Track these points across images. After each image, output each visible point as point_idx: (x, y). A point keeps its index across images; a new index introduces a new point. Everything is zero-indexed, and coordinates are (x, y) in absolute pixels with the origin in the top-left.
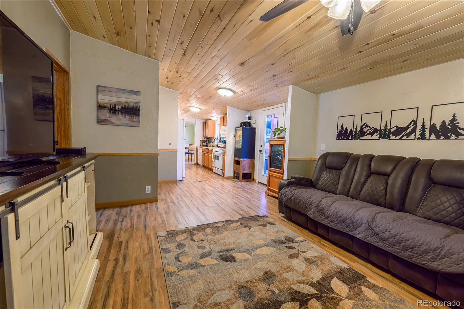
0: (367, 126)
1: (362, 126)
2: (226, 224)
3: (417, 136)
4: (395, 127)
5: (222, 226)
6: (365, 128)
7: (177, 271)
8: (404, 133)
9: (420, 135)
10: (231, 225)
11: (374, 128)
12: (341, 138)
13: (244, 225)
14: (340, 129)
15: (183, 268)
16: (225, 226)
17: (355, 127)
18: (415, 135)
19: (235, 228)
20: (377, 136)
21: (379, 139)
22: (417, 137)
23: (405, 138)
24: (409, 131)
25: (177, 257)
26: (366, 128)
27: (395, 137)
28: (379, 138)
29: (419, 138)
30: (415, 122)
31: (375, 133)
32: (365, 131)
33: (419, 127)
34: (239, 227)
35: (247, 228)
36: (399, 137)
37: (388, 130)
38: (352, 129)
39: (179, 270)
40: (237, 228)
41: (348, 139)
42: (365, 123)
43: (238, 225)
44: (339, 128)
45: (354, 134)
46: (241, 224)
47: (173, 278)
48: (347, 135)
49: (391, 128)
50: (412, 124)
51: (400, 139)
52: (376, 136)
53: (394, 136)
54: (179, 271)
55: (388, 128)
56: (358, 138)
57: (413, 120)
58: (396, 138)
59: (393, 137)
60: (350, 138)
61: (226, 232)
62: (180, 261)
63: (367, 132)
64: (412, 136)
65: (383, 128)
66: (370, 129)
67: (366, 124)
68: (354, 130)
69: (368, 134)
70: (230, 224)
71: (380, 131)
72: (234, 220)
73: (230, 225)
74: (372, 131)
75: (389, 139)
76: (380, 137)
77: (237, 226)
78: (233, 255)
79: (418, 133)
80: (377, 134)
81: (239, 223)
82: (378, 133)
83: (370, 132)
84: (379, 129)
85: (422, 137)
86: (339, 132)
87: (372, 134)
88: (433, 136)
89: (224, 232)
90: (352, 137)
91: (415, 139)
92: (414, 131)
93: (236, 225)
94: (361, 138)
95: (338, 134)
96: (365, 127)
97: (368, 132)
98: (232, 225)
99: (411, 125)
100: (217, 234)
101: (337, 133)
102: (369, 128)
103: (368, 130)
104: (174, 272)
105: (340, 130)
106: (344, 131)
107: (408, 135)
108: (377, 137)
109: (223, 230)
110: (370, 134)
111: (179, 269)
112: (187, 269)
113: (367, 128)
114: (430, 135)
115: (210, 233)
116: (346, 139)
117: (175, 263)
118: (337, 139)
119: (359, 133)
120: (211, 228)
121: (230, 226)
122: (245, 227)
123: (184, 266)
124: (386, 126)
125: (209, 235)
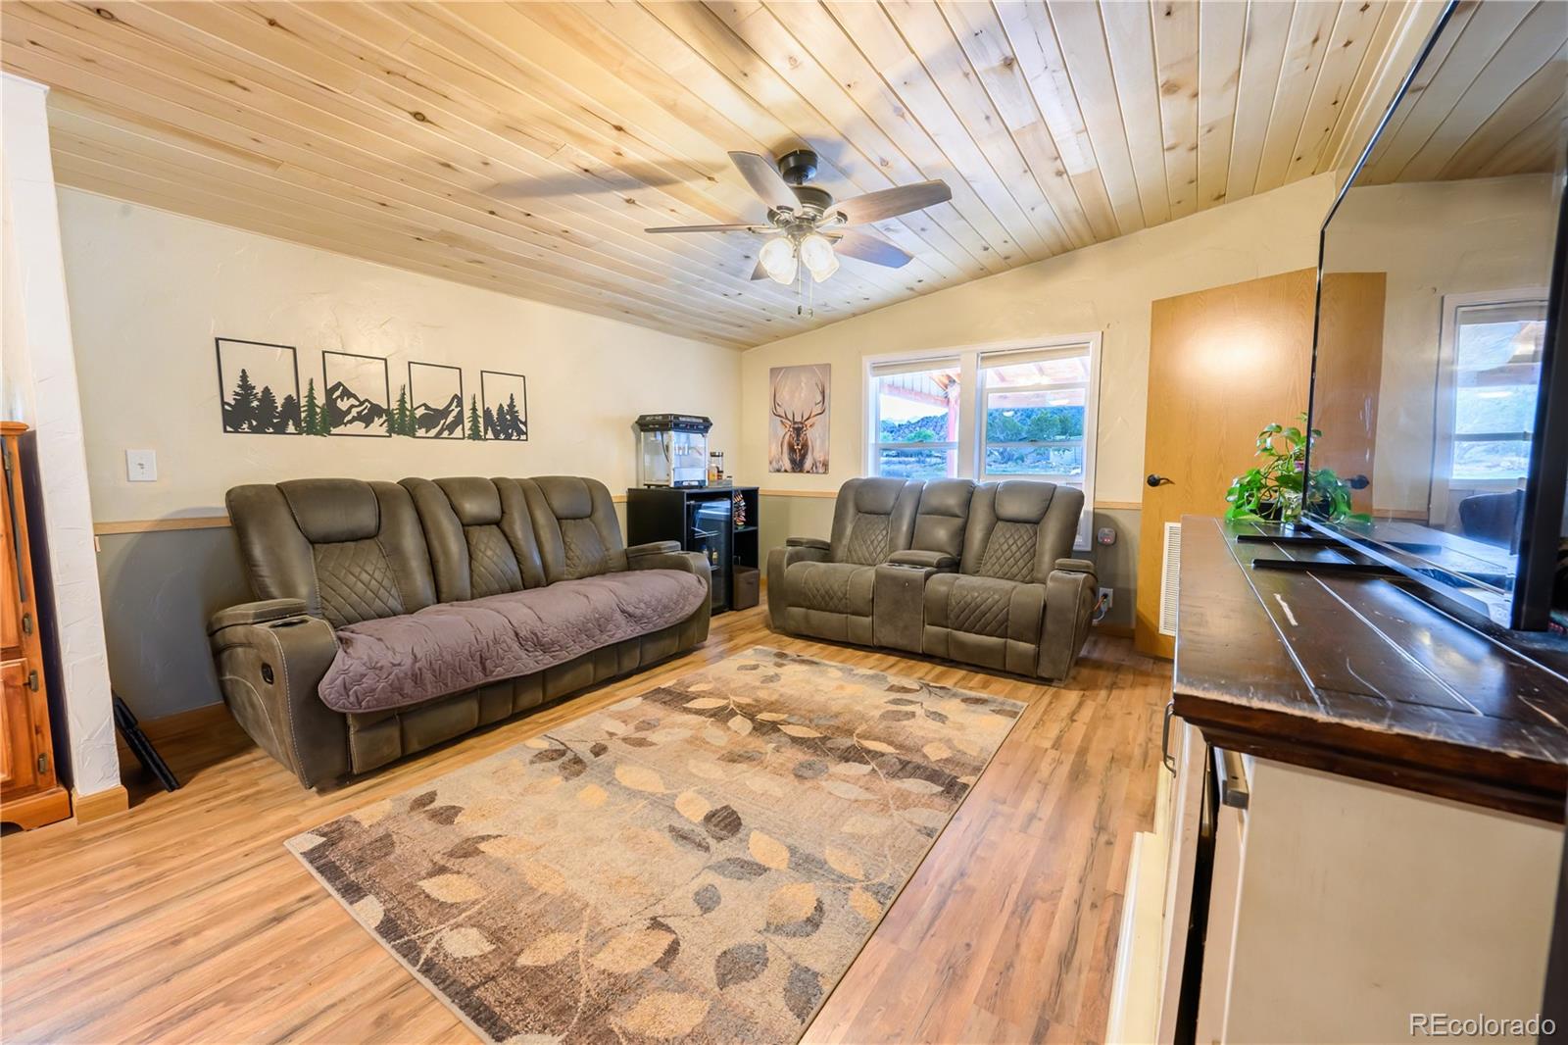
0: (347, 394)
1: (329, 392)
3: (467, 432)
4: (423, 408)
6: (342, 400)
7: (858, 885)
8: (442, 422)
9: (471, 429)
11: (370, 402)
12: (245, 426)
14: (238, 390)
15: (838, 882)
17: (304, 392)
18: (463, 429)
19: (499, 874)
20: (381, 425)
21: (390, 436)
22: (466, 435)
23: (446, 434)
24: (450, 419)
25: (809, 928)
26: (345, 398)
27: (427, 432)
28: (387, 431)
29: (469, 437)
30: (458, 399)
31: (376, 419)
32: (344, 409)
33: (467, 413)
36: (433, 432)
37: (408, 413)
38: (295, 398)
39: (852, 885)
41: (280, 430)
42: (339, 384)
44: (232, 386)
45: (303, 415)
47: (884, 878)
48: (276, 418)
49: (415, 406)
50: (455, 404)
51: (437, 436)
52: (378, 426)
53: (424, 430)
54: (855, 881)
55: (408, 406)
56: (325, 431)
57: (456, 396)
58: (428, 435)
59: (421, 432)
60: (291, 428)
61: (544, 889)
62: (819, 908)
63: (350, 413)
64: (458, 433)
65: (394, 405)
66: (358, 403)
67: (344, 387)
68: (303, 402)
69: (354, 419)
71: (388, 412)
74: (366, 411)
75: (414, 437)
76: (391, 431)
78: (700, 819)
79: (468, 425)
80: (382, 420)
82: (384, 418)
83: (359, 413)
84: (386, 407)
85: (475, 435)
86: (233, 403)
87: (367, 419)
88: (490, 435)
90: (297, 425)
91: (463, 438)
92: (459, 420)
93: (462, 881)
94: (334, 431)
95: (227, 407)
96: (341, 397)
97: (354, 412)
99: (453, 407)
101: (223, 403)
102: (353, 401)
103: (353, 406)
104: (866, 889)
105: (237, 394)
106: (258, 400)
107: (451, 428)
108: (383, 430)
109: (521, 905)
110: (359, 417)
111: (847, 885)
112: (832, 871)
113: (348, 399)
114: (486, 433)
116: (271, 430)
117: (838, 911)
118: (229, 429)
119: (322, 412)
123: (830, 884)
124: (402, 401)
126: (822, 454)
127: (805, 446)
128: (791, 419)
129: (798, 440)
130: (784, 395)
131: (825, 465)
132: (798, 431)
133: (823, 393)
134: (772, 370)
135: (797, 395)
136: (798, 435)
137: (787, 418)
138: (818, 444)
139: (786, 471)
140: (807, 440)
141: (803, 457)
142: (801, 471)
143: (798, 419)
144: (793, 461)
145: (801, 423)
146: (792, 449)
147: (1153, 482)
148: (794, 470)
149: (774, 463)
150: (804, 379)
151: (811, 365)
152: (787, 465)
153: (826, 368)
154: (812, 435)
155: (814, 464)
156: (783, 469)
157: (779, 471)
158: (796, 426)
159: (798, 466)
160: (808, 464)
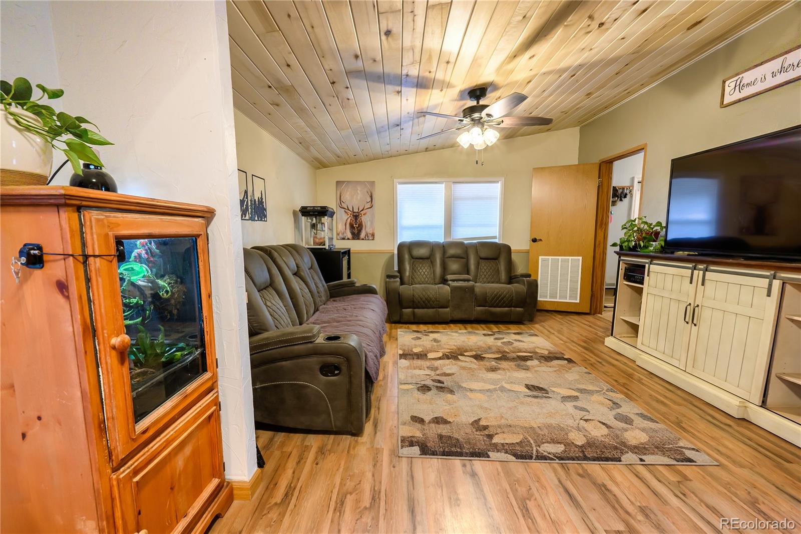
2: (531, 447)
5: (543, 443)
10: (518, 441)
13: (486, 432)
16: (535, 442)
19: (510, 428)
34: (499, 430)
35: (483, 423)
40: (506, 430)
43: (500, 435)
46: (490, 437)
61: (535, 426)
70: (520, 444)
72: (506, 452)
73: (521, 442)
77: (504, 433)
78: (527, 390)
81: (495, 440)
89: (539, 427)
93: (505, 436)
98: (516, 439)
100: (554, 425)
109: (540, 432)
115: (572, 431)
120: (573, 443)
121: (521, 437)
122: (486, 428)
125: (572, 427)
126: (371, 229)
127: (360, 226)
128: (351, 210)
129: (356, 222)
130: (347, 197)
131: (373, 235)
132: (356, 216)
133: (371, 197)
134: (337, 182)
135: (355, 196)
136: (356, 219)
137: (348, 210)
138: (369, 224)
139: (348, 239)
140: (362, 221)
141: (360, 231)
142: (358, 239)
143: (356, 210)
144: (353, 233)
145: (358, 212)
146: (352, 226)
147: (534, 240)
148: (353, 239)
149: (341, 235)
150: (359, 188)
151: (364, 182)
152: (349, 235)
153: (372, 183)
154: (365, 219)
155: (367, 235)
156: (346, 238)
157: (344, 239)
158: (355, 214)
159: (356, 236)
160: (363, 235)
